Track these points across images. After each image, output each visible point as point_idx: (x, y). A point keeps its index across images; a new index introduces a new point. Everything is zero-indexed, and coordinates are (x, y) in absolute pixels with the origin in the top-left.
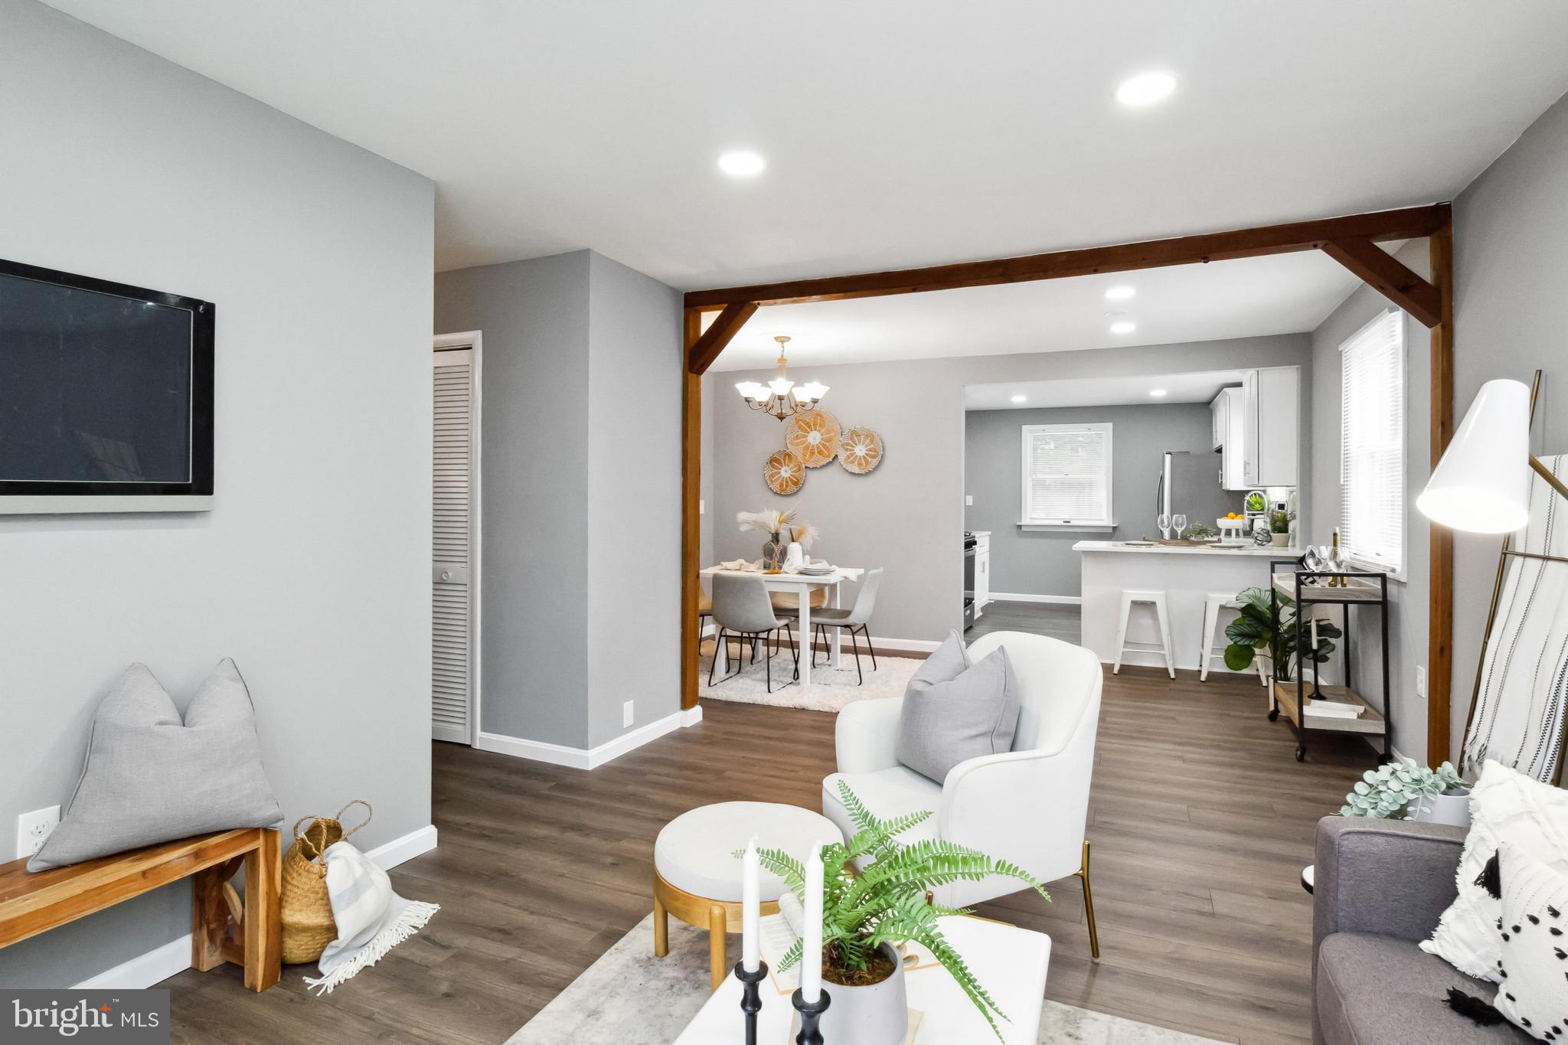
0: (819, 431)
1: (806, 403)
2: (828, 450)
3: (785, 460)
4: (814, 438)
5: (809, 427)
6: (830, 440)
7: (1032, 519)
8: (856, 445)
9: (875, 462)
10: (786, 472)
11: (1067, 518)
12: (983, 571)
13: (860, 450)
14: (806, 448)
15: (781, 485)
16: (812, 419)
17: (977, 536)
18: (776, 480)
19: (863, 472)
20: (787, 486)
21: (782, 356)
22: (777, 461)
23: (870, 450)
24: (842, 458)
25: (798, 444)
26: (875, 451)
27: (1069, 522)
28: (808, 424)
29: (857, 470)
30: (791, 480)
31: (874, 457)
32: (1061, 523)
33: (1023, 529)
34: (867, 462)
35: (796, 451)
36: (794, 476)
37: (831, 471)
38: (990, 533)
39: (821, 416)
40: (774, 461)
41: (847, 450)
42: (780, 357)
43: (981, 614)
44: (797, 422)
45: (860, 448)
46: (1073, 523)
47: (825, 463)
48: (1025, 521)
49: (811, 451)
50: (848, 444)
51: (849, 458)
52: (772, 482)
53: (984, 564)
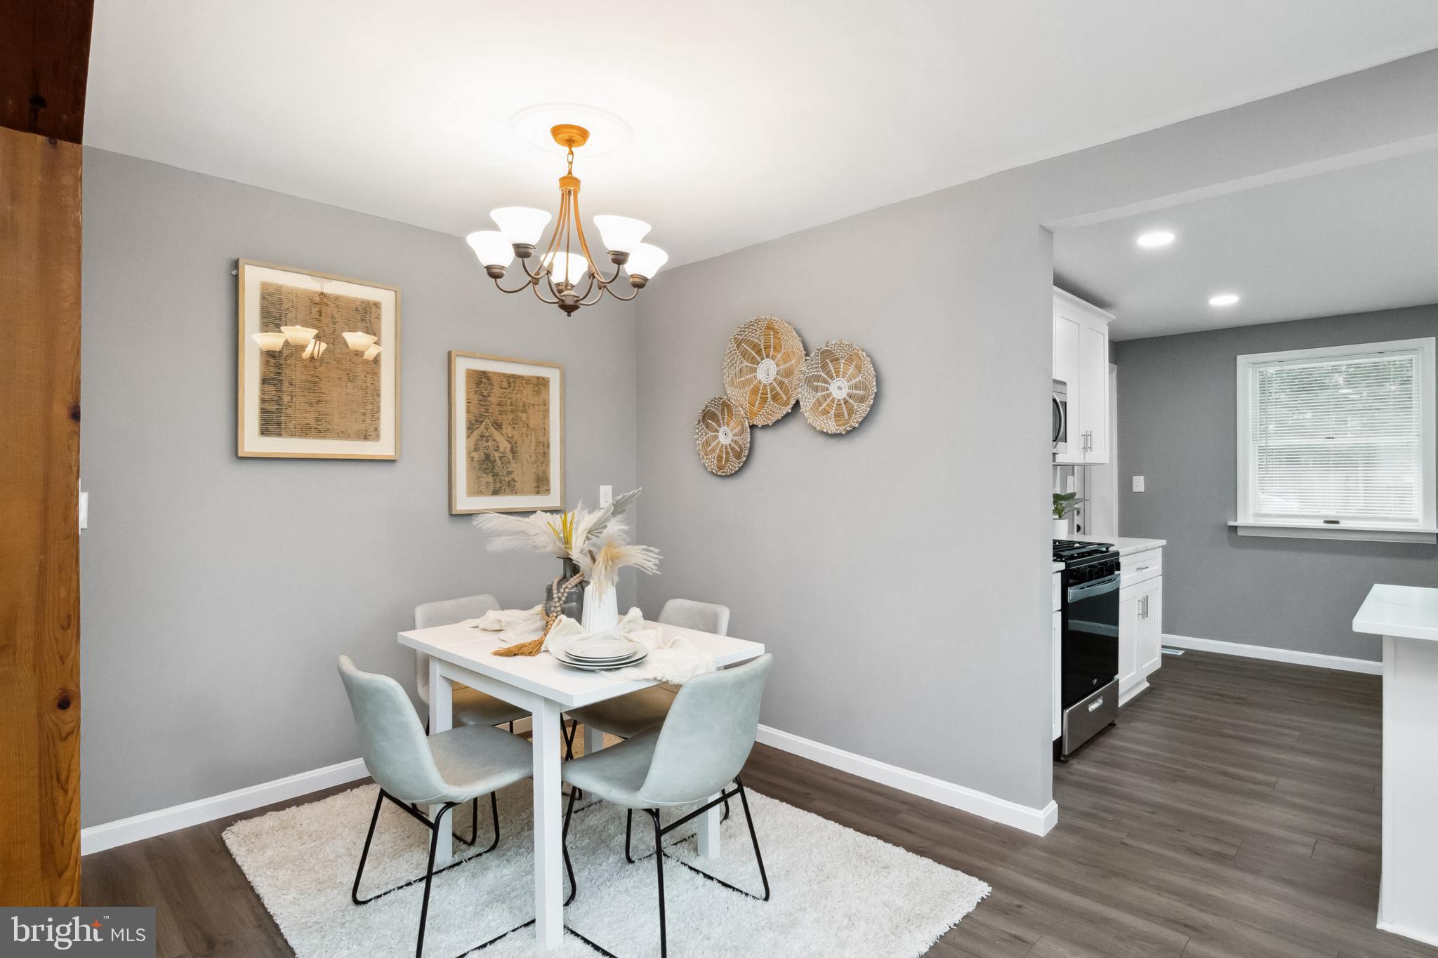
0: (773, 358)
1: (646, 280)
2: (786, 393)
3: (723, 414)
4: (767, 371)
5: (759, 352)
6: (788, 373)
7: (1256, 515)
8: (832, 378)
9: (863, 409)
10: (725, 436)
11: (1332, 513)
12: (1145, 614)
13: (839, 389)
14: (755, 391)
15: (719, 458)
16: (762, 339)
17: (1122, 552)
18: (713, 451)
19: (841, 430)
20: (727, 460)
21: (570, 173)
22: (713, 416)
23: (856, 387)
24: (806, 406)
25: (743, 385)
26: (865, 388)
27: (1337, 522)
28: (755, 347)
29: (832, 427)
30: (733, 449)
31: (862, 399)
32: (1320, 524)
33: (1240, 533)
34: (851, 412)
35: (739, 396)
36: (736, 442)
37: (793, 430)
38: (1164, 542)
39: (776, 332)
40: (709, 417)
41: (816, 389)
42: (566, 174)
43: (1147, 685)
44: (738, 346)
45: (838, 384)
46: (1344, 524)
47: (779, 417)
48: (1245, 519)
49: (764, 395)
50: (818, 378)
51: (820, 404)
52: (707, 455)
53: (1145, 602)
